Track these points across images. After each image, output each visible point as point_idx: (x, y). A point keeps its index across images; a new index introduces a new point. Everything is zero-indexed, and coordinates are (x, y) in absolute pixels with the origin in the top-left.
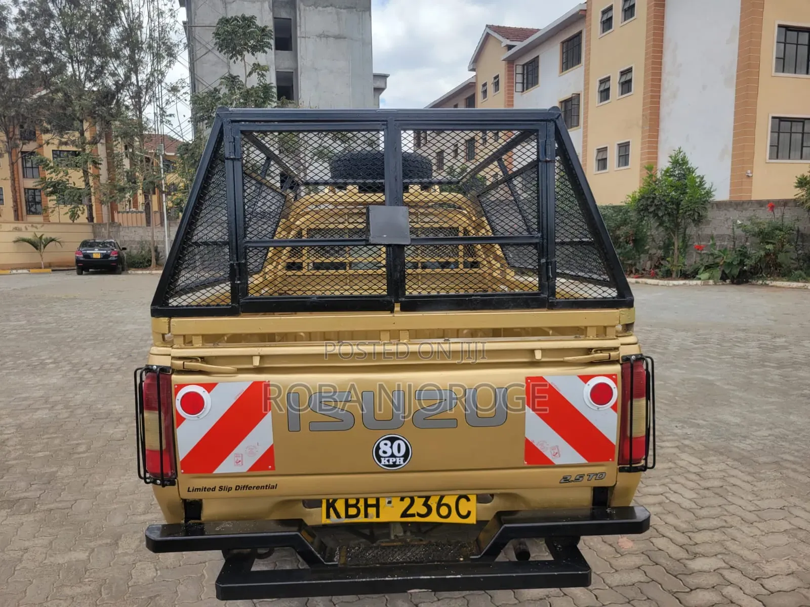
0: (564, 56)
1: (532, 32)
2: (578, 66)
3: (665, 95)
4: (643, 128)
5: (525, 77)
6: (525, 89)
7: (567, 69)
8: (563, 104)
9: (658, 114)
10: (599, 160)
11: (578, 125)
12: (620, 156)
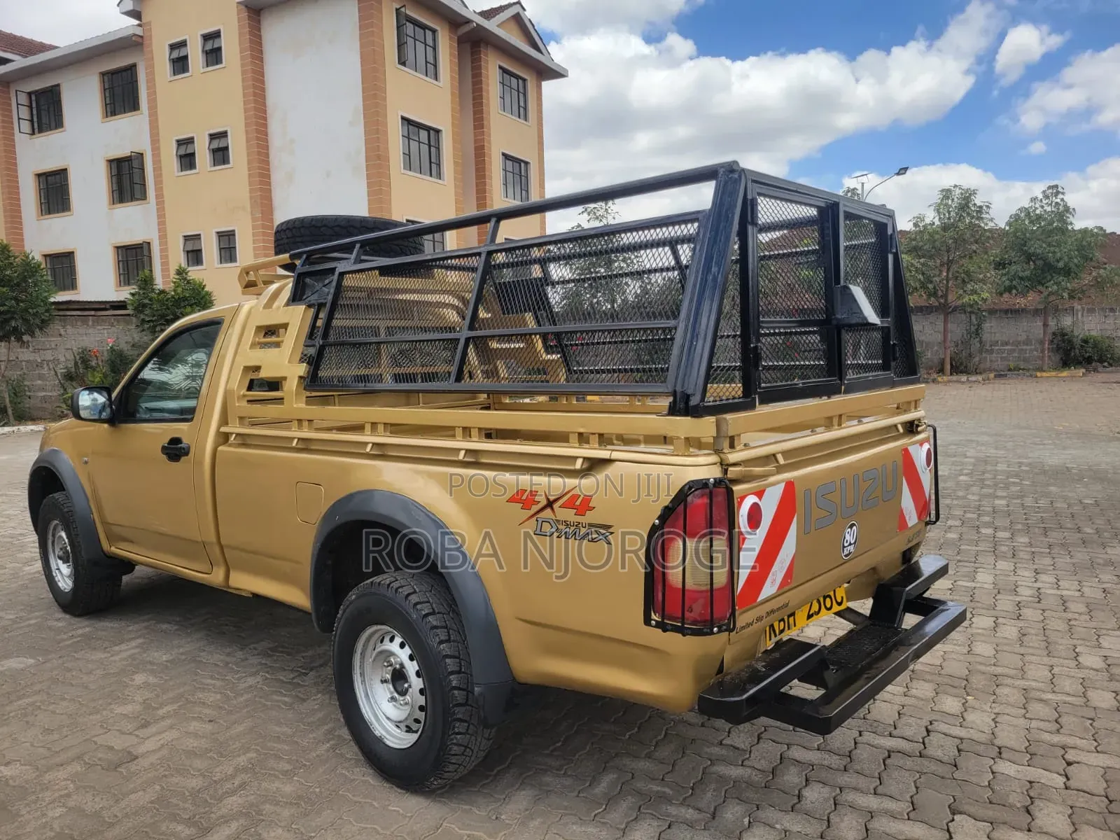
0: (107, 95)
1: (43, 48)
2: (134, 113)
3: (277, 177)
4: (252, 214)
5: (35, 112)
6: (36, 131)
7: (114, 113)
8: (114, 166)
9: (270, 199)
10: (188, 252)
11: (144, 197)
12: (220, 249)
